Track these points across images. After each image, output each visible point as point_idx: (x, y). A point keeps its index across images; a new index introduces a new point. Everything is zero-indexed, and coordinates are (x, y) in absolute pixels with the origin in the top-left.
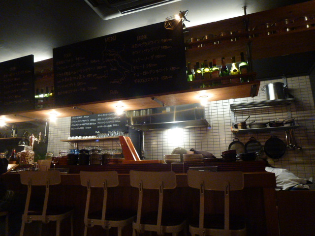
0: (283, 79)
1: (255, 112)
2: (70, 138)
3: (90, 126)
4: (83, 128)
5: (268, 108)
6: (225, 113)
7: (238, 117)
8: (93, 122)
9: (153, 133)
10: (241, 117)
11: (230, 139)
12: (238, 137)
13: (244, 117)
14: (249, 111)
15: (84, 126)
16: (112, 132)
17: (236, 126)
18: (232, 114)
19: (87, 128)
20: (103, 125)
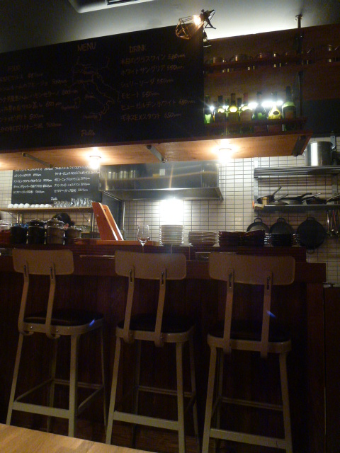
0: (332, 137)
1: (288, 182)
2: (10, 206)
3: (42, 189)
4: (32, 192)
5: (306, 177)
6: (245, 181)
7: (263, 188)
8: (47, 183)
9: (138, 204)
10: (268, 188)
11: (250, 219)
12: (261, 216)
13: (272, 188)
14: (279, 181)
15: (34, 189)
16: (76, 199)
17: (260, 201)
18: (255, 183)
19: (37, 192)
20: (63, 188)
